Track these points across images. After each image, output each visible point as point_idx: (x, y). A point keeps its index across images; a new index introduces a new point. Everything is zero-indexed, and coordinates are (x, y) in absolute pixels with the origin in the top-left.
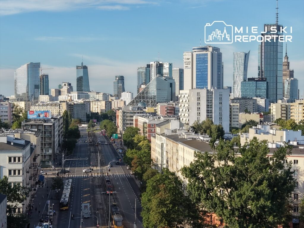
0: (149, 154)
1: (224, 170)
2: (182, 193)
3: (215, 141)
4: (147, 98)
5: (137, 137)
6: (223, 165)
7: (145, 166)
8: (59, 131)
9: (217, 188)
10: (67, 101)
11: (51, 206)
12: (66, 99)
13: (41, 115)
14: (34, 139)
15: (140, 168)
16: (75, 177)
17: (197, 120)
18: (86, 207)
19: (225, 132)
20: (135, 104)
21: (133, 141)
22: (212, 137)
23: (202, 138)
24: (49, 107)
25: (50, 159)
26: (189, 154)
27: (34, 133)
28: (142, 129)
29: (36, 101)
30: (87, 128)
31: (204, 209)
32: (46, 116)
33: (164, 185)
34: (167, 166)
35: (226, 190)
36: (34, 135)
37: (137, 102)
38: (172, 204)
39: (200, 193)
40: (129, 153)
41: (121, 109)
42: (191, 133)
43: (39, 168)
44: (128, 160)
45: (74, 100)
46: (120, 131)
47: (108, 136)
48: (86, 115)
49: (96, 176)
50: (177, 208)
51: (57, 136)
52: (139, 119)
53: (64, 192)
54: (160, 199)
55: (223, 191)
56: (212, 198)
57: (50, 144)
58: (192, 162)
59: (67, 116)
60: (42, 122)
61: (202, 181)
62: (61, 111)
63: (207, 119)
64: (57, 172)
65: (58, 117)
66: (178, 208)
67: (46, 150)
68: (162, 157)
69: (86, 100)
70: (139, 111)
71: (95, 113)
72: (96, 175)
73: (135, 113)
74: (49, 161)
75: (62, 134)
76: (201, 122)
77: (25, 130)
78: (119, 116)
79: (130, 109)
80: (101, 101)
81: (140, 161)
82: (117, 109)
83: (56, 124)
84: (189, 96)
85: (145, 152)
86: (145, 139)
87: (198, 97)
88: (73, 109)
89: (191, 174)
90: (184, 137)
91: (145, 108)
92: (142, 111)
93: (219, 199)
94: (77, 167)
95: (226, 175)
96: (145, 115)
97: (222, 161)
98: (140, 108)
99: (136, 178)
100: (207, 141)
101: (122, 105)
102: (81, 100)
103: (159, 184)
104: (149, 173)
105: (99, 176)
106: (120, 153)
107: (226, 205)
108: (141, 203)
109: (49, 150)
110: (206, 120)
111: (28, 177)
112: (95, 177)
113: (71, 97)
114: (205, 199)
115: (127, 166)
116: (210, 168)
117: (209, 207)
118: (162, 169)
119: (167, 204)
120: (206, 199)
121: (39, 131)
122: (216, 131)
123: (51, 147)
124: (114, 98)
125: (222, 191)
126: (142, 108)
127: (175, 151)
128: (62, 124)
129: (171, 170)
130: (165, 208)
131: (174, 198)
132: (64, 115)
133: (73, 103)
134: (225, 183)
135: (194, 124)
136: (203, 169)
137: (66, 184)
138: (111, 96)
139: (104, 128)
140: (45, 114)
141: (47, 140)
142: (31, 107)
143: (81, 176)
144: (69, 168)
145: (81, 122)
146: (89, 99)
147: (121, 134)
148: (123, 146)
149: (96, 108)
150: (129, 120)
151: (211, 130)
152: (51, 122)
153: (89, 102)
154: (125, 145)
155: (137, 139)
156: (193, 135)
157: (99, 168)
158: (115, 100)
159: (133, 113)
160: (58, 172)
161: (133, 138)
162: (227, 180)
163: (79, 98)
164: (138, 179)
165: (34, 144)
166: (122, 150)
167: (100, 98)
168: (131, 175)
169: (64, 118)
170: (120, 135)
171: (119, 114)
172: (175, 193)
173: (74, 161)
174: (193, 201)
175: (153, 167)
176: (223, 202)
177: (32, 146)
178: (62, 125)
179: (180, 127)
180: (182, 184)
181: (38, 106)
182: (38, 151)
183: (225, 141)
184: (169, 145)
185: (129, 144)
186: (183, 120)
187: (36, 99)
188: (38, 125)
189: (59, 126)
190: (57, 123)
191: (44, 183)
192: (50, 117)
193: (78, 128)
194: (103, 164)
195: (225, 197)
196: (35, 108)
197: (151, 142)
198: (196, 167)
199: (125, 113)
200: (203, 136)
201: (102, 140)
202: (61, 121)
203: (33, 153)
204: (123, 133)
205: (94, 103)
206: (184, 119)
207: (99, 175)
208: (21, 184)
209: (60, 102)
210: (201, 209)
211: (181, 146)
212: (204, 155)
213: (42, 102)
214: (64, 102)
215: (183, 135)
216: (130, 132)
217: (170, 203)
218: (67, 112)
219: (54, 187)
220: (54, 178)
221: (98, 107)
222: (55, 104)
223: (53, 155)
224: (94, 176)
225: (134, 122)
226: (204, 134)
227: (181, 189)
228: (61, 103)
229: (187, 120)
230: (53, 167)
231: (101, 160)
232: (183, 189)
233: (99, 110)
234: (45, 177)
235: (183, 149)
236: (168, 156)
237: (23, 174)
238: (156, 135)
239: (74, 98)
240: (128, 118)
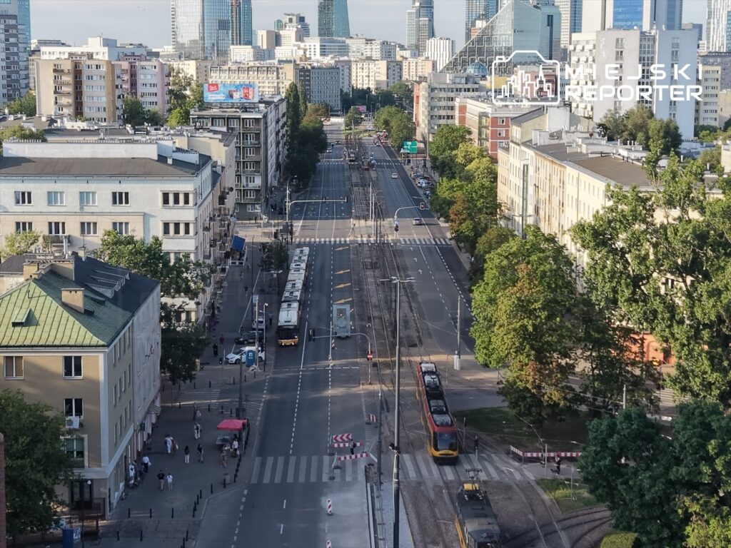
0: (493, 192)
1: (678, 231)
2: (571, 286)
3: (658, 160)
4: (490, 52)
5: (462, 149)
6: (674, 220)
7: (482, 219)
8: (277, 134)
9: (658, 273)
10: (295, 61)
11: (261, 307)
12: (294, 55)
13: (234, 94)
14: (220, 152)
15: (471, 224)
16: (315, 242)
17: (612, 108)
18: (341, 312)
19: (683, 138)
20: (459, 68)
21: (452, 159)
22: (650, 151)
23: (625, 153)
24: (253, 73)
25: (257, 199)
26: (592, 192)
27: (219, 136)
28: (477, 131)
29: (222, 59)
30: (343, 127)
31: (624, 323)
32: (246, 97)
33: (529, 266)
34: (537, 221)
35: (680, 280)
36: (220, 141)
37: (464, 63)
38: (548, 311)
39: (616, 287)
40: (445, 188)
41: (426, 82)
42: (597, 139)
43: (231, 220)
44: (440, 205)
45: (313, 58)
46: (422, 135)
47: (393, 147)
48: (341, 95)
49: (365, 242)
50: (558, 319)
51: (274, 146)
52: (468, 106)
53: (290, 277)
54: (519, 299)
55: (673, 281)
56: (645, 299)
57: (258, 163)
58: (597, 212)
59: (296, 97)
60: (238, 110)
61: (623, 256)
62: (281, 85)
63: (638, 107)
64: (274, 230)
65: (276, 100)
66: (561, 321)
67: (247, 177)
68: (525, 199)
69: (341, 59)
70: (469, 86)
71: (363, 89)
72: (365, 239)
73: (460, 89)
74: (254, 204)
75: (285, 139)
76: (622, 113)
77: (198, 129)
78: (421, 98)
79: (448, 82)
80: (378, 60)
81: (468, 209)
82: (416, 81)
83: (271, 117)
84: (594, 48)
85: (483, 186)
86: (482, 154)
87: (618, 50)
88: (309, 81)
89: (595, 241)
90: (579, 151)
91: (484, 77)
92: (477, 86)
93: (663, 299)
94: (320, 219)
95: (683, 242)
96: (484, 96)
97: (673, 210)
98: (471, 77)
99: (460, 248)
100: (638, 160)
101: (427, 70)
102: (329, 58)
103: (517, 264)
104: (492, 237)
105: (373, 242)
106: (420, 187)
107: (679, 317)
108: (470, 307)
109: (254, 178)
110: (635, 108)
111: (208, 240)
112: (362, 245)
113: (305, 50)
114: (628, 300)
115: (439, 218)
116: (644, 227)
117: (639, 319)
118: (524, 227)
119: (535, 309)
120: (632, 300)
121: (230, 131)
122: (661, 134)
123: (259, 172)
124: (407, 54)
125: (670, 281)
126: (477, 79)
127: (556, 183)
128: (283, 115)
129: (545, 229)
130: (530, 319)
131: (552, 295)
132: (290, 94)
133: (310, 65)
134: (679, 261)
135: (605, 117)
136: (625, 227)
137: (296, 258)
138: (402, 47)
139: (384, 126)
140: (246, 91)
141: (250, 154)
142: (212, 74)
143: (330, 242)
144: (301, 221)
145: (329, 112)
146: (348, 56)
147: (424, 142)
148: (429, 170)
149: (365, 78)
150: (444, 108)
151: (647, 133)
152: (259, 112)
153: (349, 63)
154: (434, 168)
155: (463, 155)
156: (604, 146)
157: (371, 223)
158: (412, 59)
159: (455, 90)
160: (277, 230)
161: (454, 152)
162: (685, 255)
163: (323, 53)
164: (463, 250)
165: (219, 163)
166: (426, 181)
167: (374, 53)
168: (447, 240)
169: (288, 102)
170: (422, 145)
171: (421, 94)
172: (557, 285)
173: (314, 205)
174: (599, 305)
175: (502, 223)
176: (672, 308)
177: (215, 167)
178: (285, 119)
179: (571, 124)
180: (572, 264)
181: (227, 72)
182: (229, 180)
183: (684, 158)
184: (543, 169)
185: (445, 167)
186: (577, 107)
187: (223, 53)
188: (228, 118)
189: (278, 122)
190: (274, 112)
191: (244, 255)
192: (256, 100)
193: (323, 125)
194: (380, 214)
195: (679, 295)
196: (220, 78)
197: (497, 162)
198: (610, 222)
199: (436, 91)
200: (628, 146)
201: (379, 156)
202: (283, 108)
203: (218, 184)
204: (431, 140)
205: (361, 66)
206: (582, 106)
207: (372, 239)
208: (192, 257)
209: (280, 62)
210: (618, 323)
211: (571, 172)
212: (629, 195)
213: (236, 62)
214: (289, 62)
215: (577, 145)
216: (446, 138)
217: (543, 309)
218: (296, 87)
219: (266, 265)
220: (267, 243)
221: (369, 76)
222: (268, 68)
223: (263, 189)
224: (360, 242)
225: (457, 113)
226: (630, 144)
227: (571, 276)
228: (282, 66)
229: (589, 108)
230: (264, 217)
231: (376, 204)
232: (574, 275)
233: (371, 82)
234: (246, 241)
235: (578, 179)
236: (540, 197)
237: (196, 233)
238: (511, 144)
239: (312, 53)
240: (443, 103)
